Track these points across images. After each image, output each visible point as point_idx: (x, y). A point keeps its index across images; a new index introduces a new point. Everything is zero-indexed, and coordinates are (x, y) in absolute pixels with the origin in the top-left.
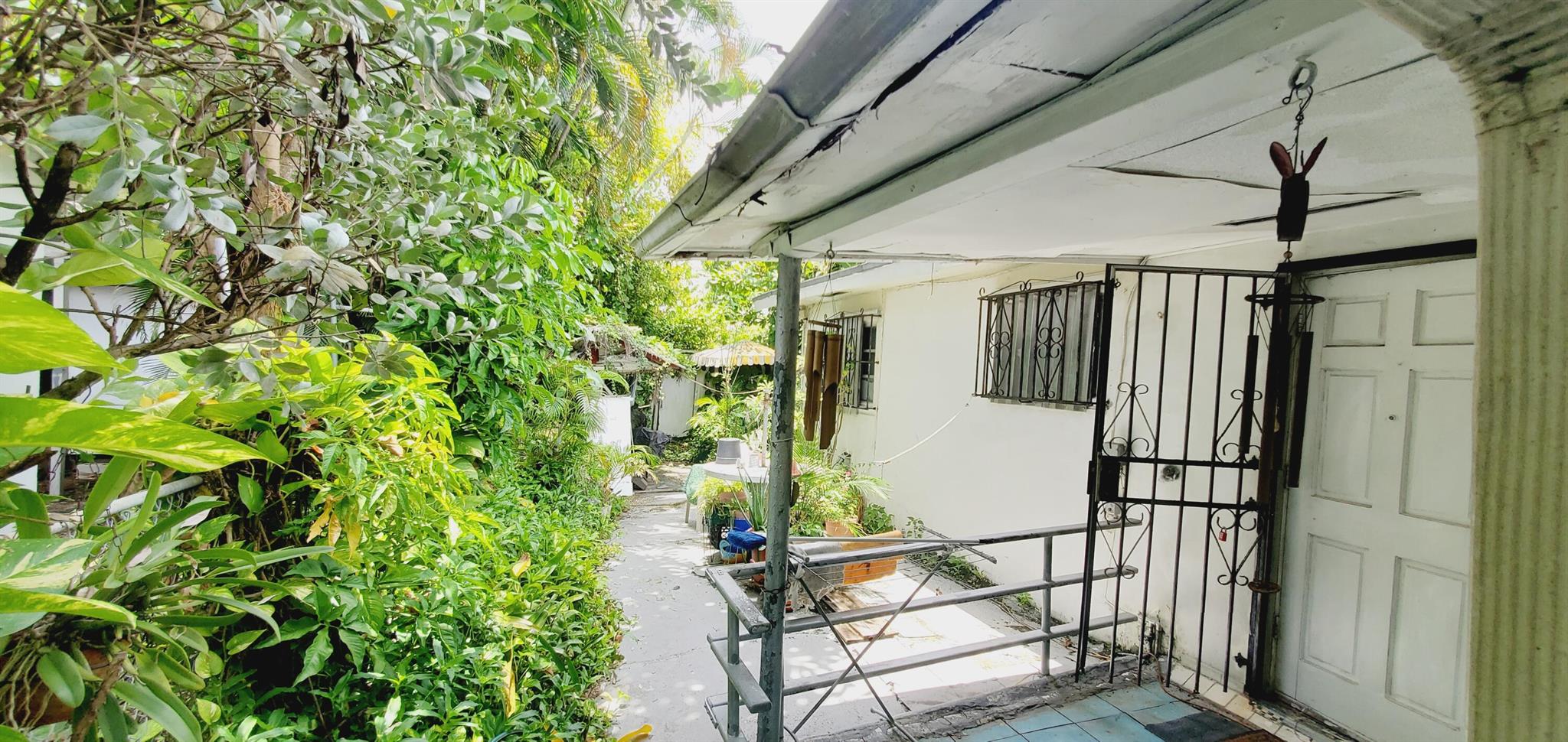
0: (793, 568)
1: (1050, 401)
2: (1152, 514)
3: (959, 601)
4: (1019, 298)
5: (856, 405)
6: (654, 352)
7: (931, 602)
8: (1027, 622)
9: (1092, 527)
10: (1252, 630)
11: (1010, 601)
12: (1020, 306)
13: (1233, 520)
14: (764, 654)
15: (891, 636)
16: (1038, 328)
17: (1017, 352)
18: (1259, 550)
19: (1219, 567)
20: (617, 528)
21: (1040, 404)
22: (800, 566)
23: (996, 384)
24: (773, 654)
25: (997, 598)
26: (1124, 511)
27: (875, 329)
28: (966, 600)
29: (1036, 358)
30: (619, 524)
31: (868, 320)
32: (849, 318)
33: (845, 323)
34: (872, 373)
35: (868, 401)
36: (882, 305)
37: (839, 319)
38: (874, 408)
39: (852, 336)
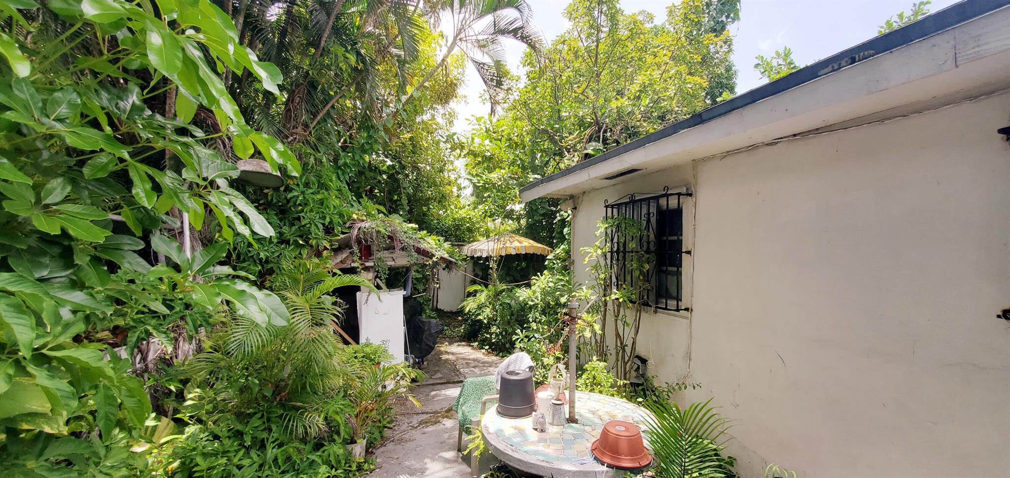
5: (654, 302)
27: (681, 213)
31: (670, 201)
32: (641, 200)
33: (635, 207)
34: (680, 265)
35: (672, 298)
36: (692, 180)
37: (626, 203)
38: (687, 309)
39: (648, 221)
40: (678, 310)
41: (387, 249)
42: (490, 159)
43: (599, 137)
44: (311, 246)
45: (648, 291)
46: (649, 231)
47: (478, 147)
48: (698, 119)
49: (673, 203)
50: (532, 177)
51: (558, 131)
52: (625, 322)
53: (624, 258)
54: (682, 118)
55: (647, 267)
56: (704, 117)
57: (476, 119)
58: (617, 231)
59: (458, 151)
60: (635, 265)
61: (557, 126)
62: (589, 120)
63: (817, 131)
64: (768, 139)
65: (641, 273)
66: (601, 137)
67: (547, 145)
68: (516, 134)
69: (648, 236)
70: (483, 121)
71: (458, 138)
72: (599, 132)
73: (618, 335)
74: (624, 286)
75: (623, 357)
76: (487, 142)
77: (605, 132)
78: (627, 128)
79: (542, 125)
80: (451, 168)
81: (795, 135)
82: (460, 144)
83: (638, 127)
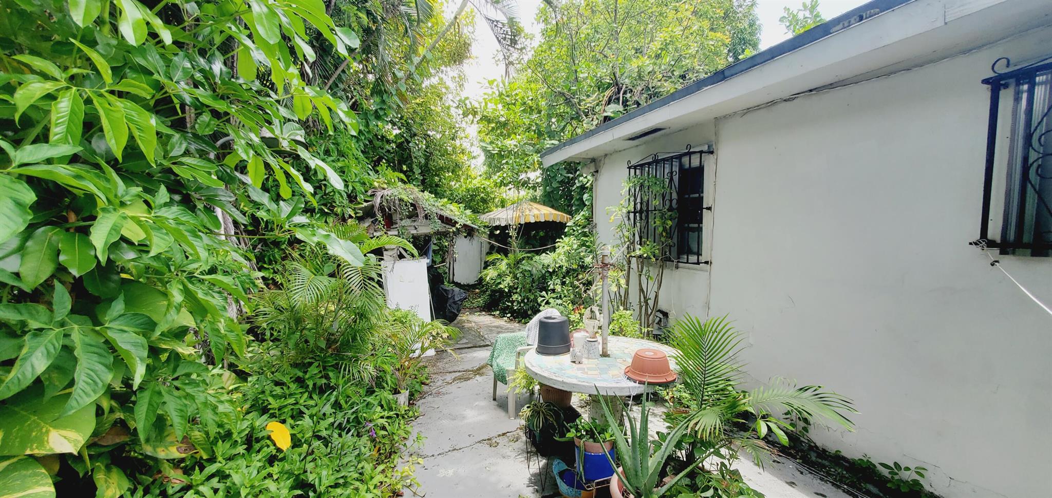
5: (675, 258)
6: (447, 213)
27: (701, 170)
31: (689, 160)
32: (664, 160)
33: (658, 167)
34: (701, 221)
35: (694, 253)
36: (713, 138)
37: (649, 164)
38: (706, 263)
39: (671, 180)
40: (698, 263)
41: (409, 217)
42: (504, 125)
43: (618, 99)
44: (337, 215)
45: (670, 246)
46: (671, 188)
47: (492, 113)
48: (720, 76)
49: (695, 162)
50: (549, 143)
51: (574, 94)
52: (649, 276)
53: (647, 217)
54: (703, 76)
55: (670, 223)
56: (727, 73)
57: (489, 82)
58: (640, 190)
59: (470, 117)
60: (658, 223)
61: (574, 88)
62: (608, 81)
63: (831, 86)
64: (786, 95)
65: (665, 229)
66: (621, 99)
67: (562, 109)
68: (530, 98)
69: (671, 193)
70: (495, 83)
71: (471, 104)
72: (619, 93)
73: (641, 290)
74: (648, 243)
75: (646, 310)
76: (500, 107)
77: (625, 93)
78: (648, 88)
79: (559, 87)
80: (463, 135)
81: (811, 91)
82: (473, 110)
83: (659, 87)
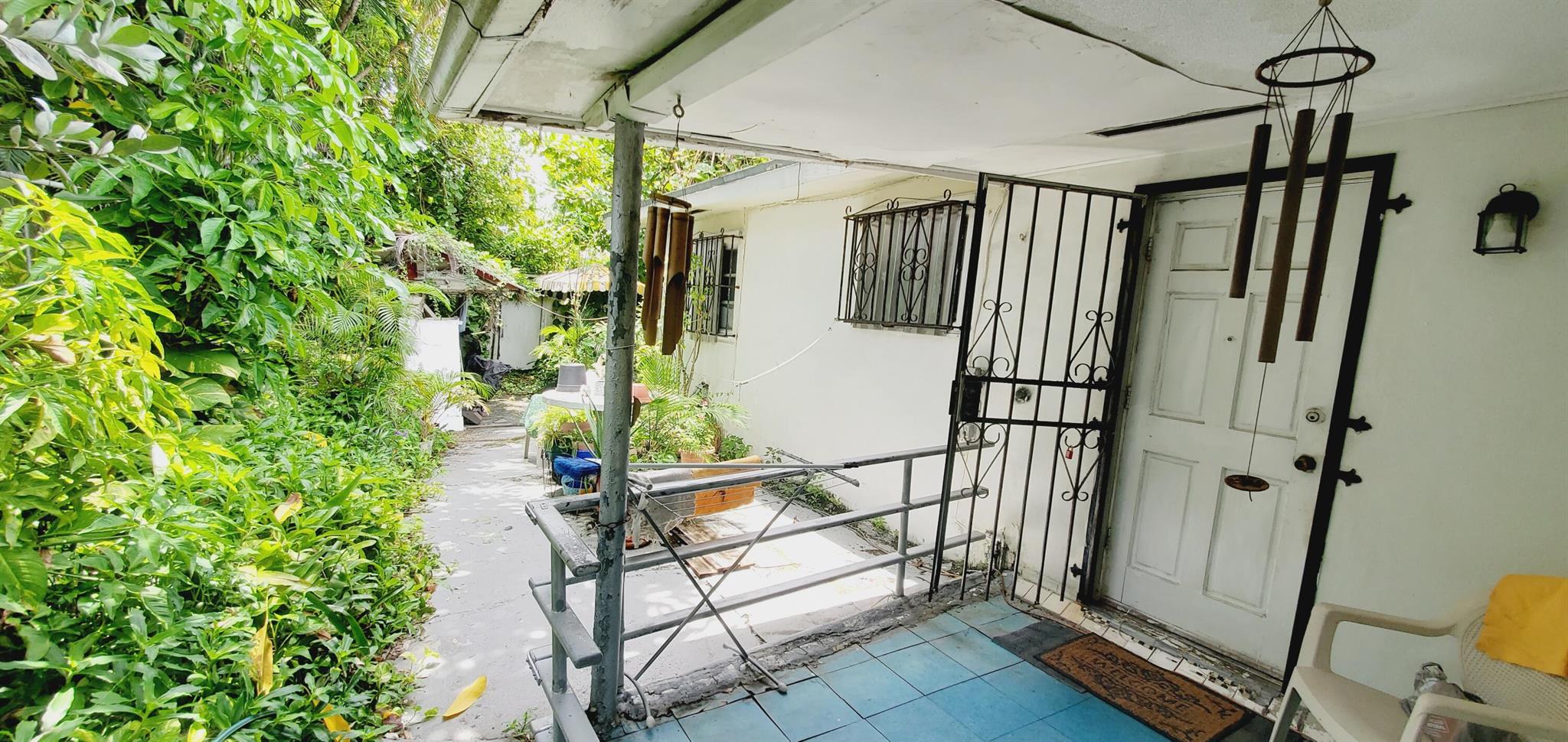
0: (635, 499)
1: (914, 325)
2: (1007, 434)
3: (818, 528)
4: (884, 218)
5: (714, 332)
6: (485, 269)
7: (789, 530)
8: (881, 546)
9: (951, 449)
10: (1088, 543)
11: (865, 526)
12: (886, 228)
13: (1078, 439)
14: (599, 597)
15: (747, 567)
16: (903, 248)
17: (882, 275)
18: (1099, 468)
19: (1064, 484)
20: (439, 465)
21: (901, 328)
22: (643, 496)
23: (860, 308)
24: (609, 596)
25: (852, 523)
26: (983, 431)
27: (735, 252)
28: (825, 527)
29: (900, 280)
30: (444, 461)
31: (728, 241)
34: (733, 299)
36: (744, 225)
38: (734, 336)
39: (711, 258)
41: (440, 269)
45: (707, 320)
49: (731, 243)
55: (704, 297)
